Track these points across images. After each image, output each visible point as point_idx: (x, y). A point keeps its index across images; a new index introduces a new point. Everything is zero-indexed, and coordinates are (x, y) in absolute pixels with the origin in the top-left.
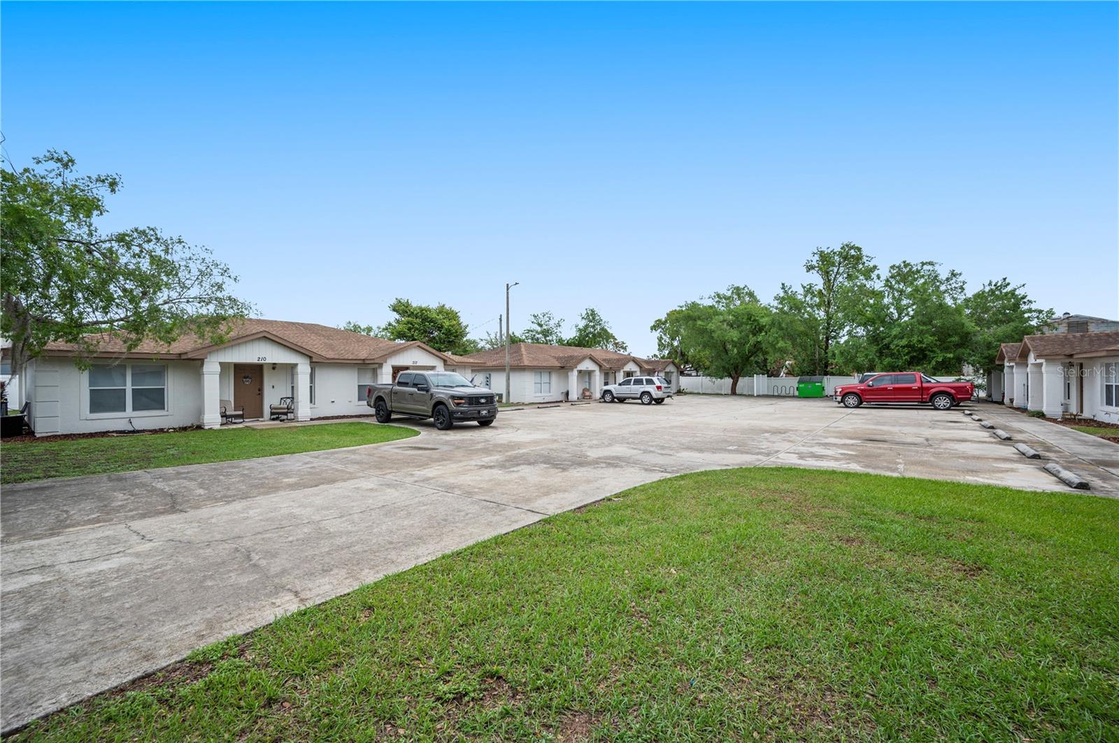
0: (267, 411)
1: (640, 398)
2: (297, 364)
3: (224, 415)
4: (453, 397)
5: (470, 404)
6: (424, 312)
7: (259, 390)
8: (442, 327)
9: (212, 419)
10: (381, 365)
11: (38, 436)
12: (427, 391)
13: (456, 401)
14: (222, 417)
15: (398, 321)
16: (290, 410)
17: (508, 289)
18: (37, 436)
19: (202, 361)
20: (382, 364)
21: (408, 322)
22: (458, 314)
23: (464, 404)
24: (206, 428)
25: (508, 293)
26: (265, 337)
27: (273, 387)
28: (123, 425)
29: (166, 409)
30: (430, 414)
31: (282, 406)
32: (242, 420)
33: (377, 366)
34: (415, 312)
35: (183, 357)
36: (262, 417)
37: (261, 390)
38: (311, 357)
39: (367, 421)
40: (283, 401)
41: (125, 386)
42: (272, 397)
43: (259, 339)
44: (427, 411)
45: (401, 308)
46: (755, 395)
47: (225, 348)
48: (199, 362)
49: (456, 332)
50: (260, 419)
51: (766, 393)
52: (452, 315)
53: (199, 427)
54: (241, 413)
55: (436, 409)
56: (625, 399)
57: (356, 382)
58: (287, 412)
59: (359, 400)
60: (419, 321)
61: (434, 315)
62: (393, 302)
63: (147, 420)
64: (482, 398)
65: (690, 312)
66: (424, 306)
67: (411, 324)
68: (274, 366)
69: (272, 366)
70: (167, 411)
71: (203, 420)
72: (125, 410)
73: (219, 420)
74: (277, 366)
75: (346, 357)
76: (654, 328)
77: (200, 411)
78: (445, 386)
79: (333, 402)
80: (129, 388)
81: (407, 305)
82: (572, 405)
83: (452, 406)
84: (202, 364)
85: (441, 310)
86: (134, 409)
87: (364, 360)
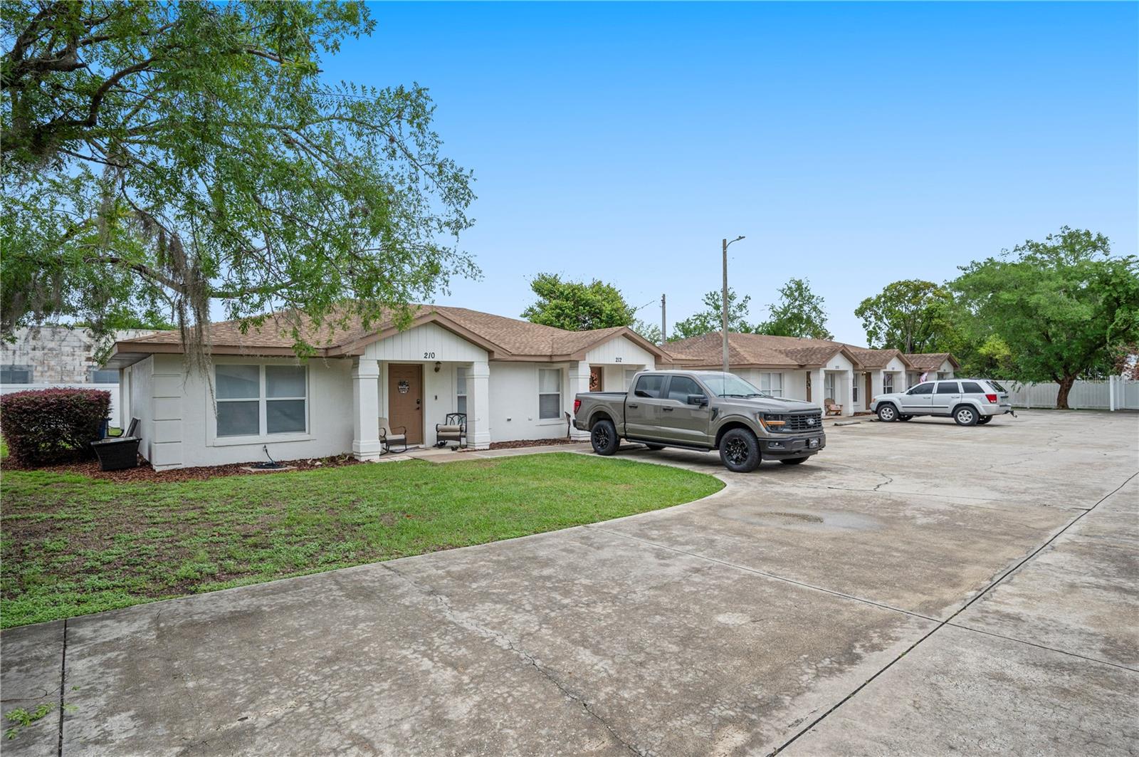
0: (430, 434)
1: (953, 415)
2: (473, 362)
3: (383, 440)
4: (765, 416)
5: (794, 427)
6: (576, 291)
7: (418, 403)
8: (601, 312)
9: (369, 446)
10: (574, 364)
11: (158, 469)
12: (704, 404)
13: (769, 422)
14: (382, 442)
15: (540, 305)
16: (463, 433)
17: (725, 247)
18: (157, 471)
19: (355, 358)
20: (578, 361)
21: (557, 307)
22: (619, 294)
23: (783, 426)
24: (363, 459)
25: (725, 253)
26: (435, 322)
27: (436, 397)
28: (257, 456)
29: (307, 430)
30: (712, 443)
31: (449, 426)
32: (404, 447)
33: (566, 366)
34: (566, 292)
35: (332, 353)
36: (422, 443)
37: (420, 402)
38: (490, 352)
39: (573, 451)
40: (449, 419)
41: (259, 397)
42: (436, 413)
43: (425, 325)
44: (707, 439)
45: (545, 287)
46: (1112, 409)
47: (384, 339)
48: (351, 361)
49: (621, 319)
50: (421, 446)
51: (1124, 407)
52: (610, 295)
53: (352, 459)
54: (402, 437)
55: (726, 435)
56: (910, 417)
57: (538, 390)
58: (460, 436)
59: (541, 417)
60: (571, 304)
61: (590, 297)
62: (534, 277)
63: (286, 446)
64: (809, 416)
65: (983, 275)
66: (576, 283)
67: (561, 309)
68: (437, 366)
69: (435, 366)
70: (309, 433)
71: (358, 447)
72: (258, 433)
73: (379, 447)
74: (442, 366)
75: (527, 351)
76: (860, 313)
77: (351, 435)
78: (732, 396)
79: (509, 420)
80: (263, 399)
81: (554, 282)
82: (836, 425)
83: (762, 430)
84: (356, 365)
85: (597, 288)
86: (270, 431)
87: (551, 356)
